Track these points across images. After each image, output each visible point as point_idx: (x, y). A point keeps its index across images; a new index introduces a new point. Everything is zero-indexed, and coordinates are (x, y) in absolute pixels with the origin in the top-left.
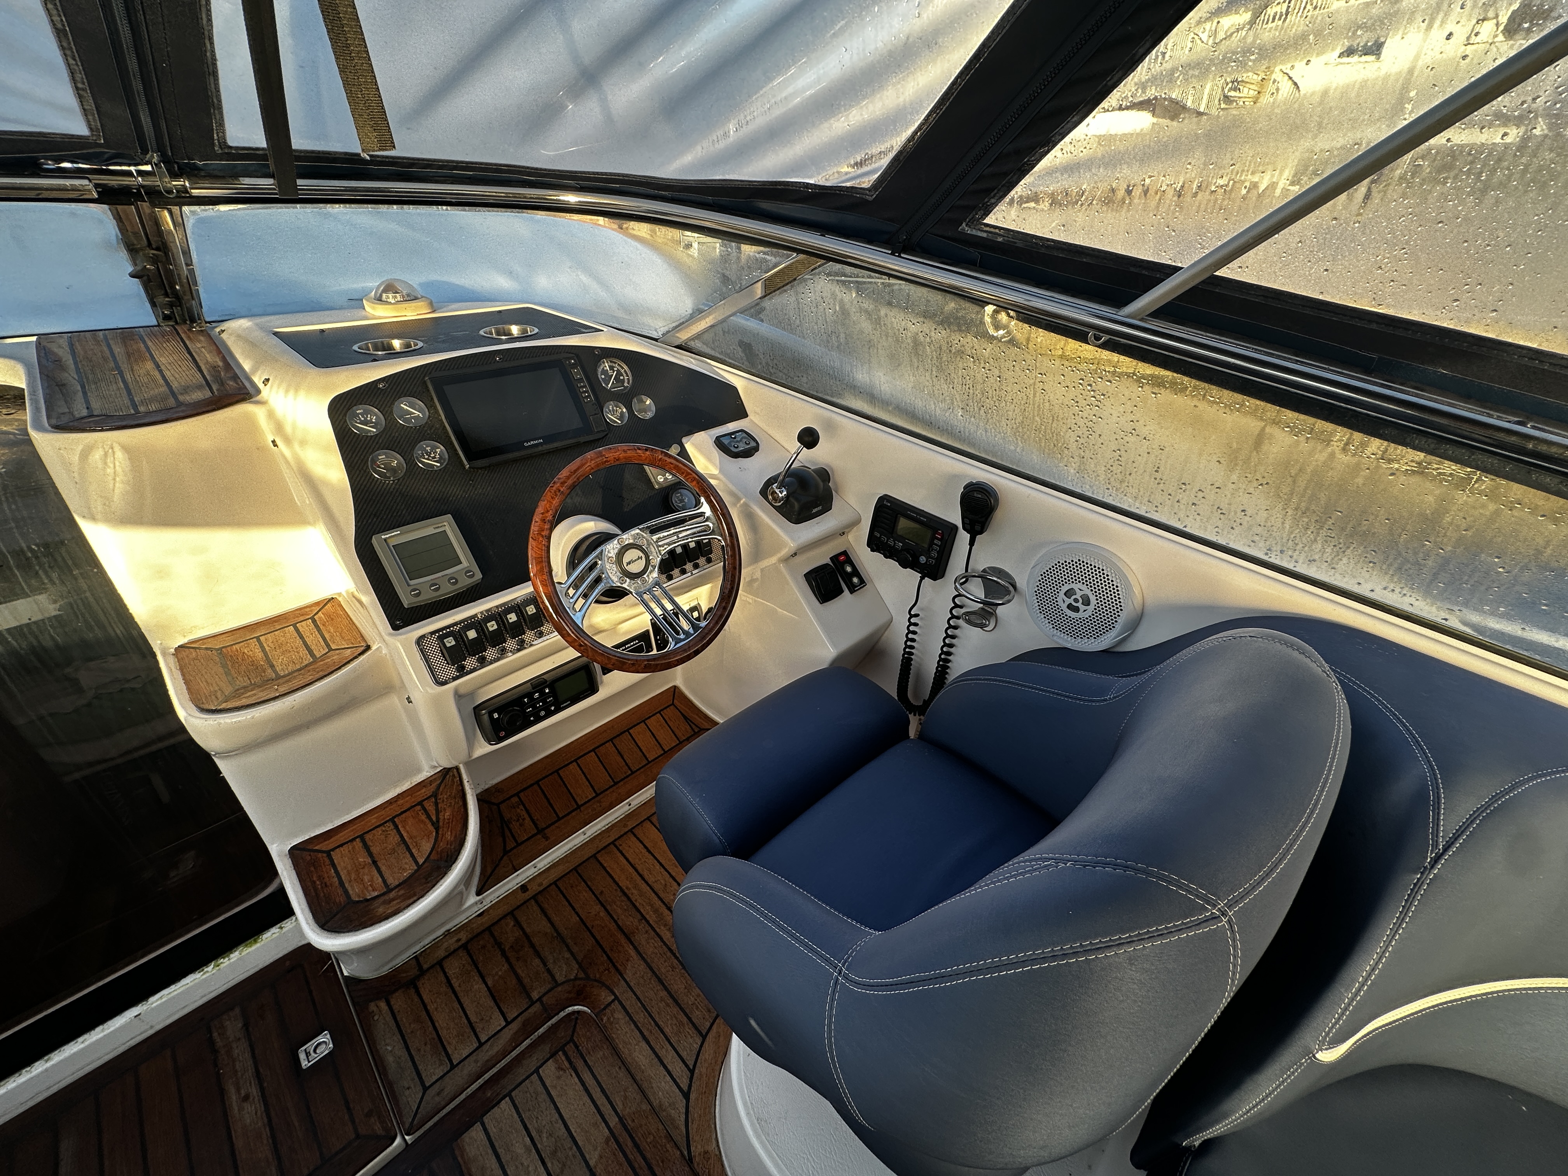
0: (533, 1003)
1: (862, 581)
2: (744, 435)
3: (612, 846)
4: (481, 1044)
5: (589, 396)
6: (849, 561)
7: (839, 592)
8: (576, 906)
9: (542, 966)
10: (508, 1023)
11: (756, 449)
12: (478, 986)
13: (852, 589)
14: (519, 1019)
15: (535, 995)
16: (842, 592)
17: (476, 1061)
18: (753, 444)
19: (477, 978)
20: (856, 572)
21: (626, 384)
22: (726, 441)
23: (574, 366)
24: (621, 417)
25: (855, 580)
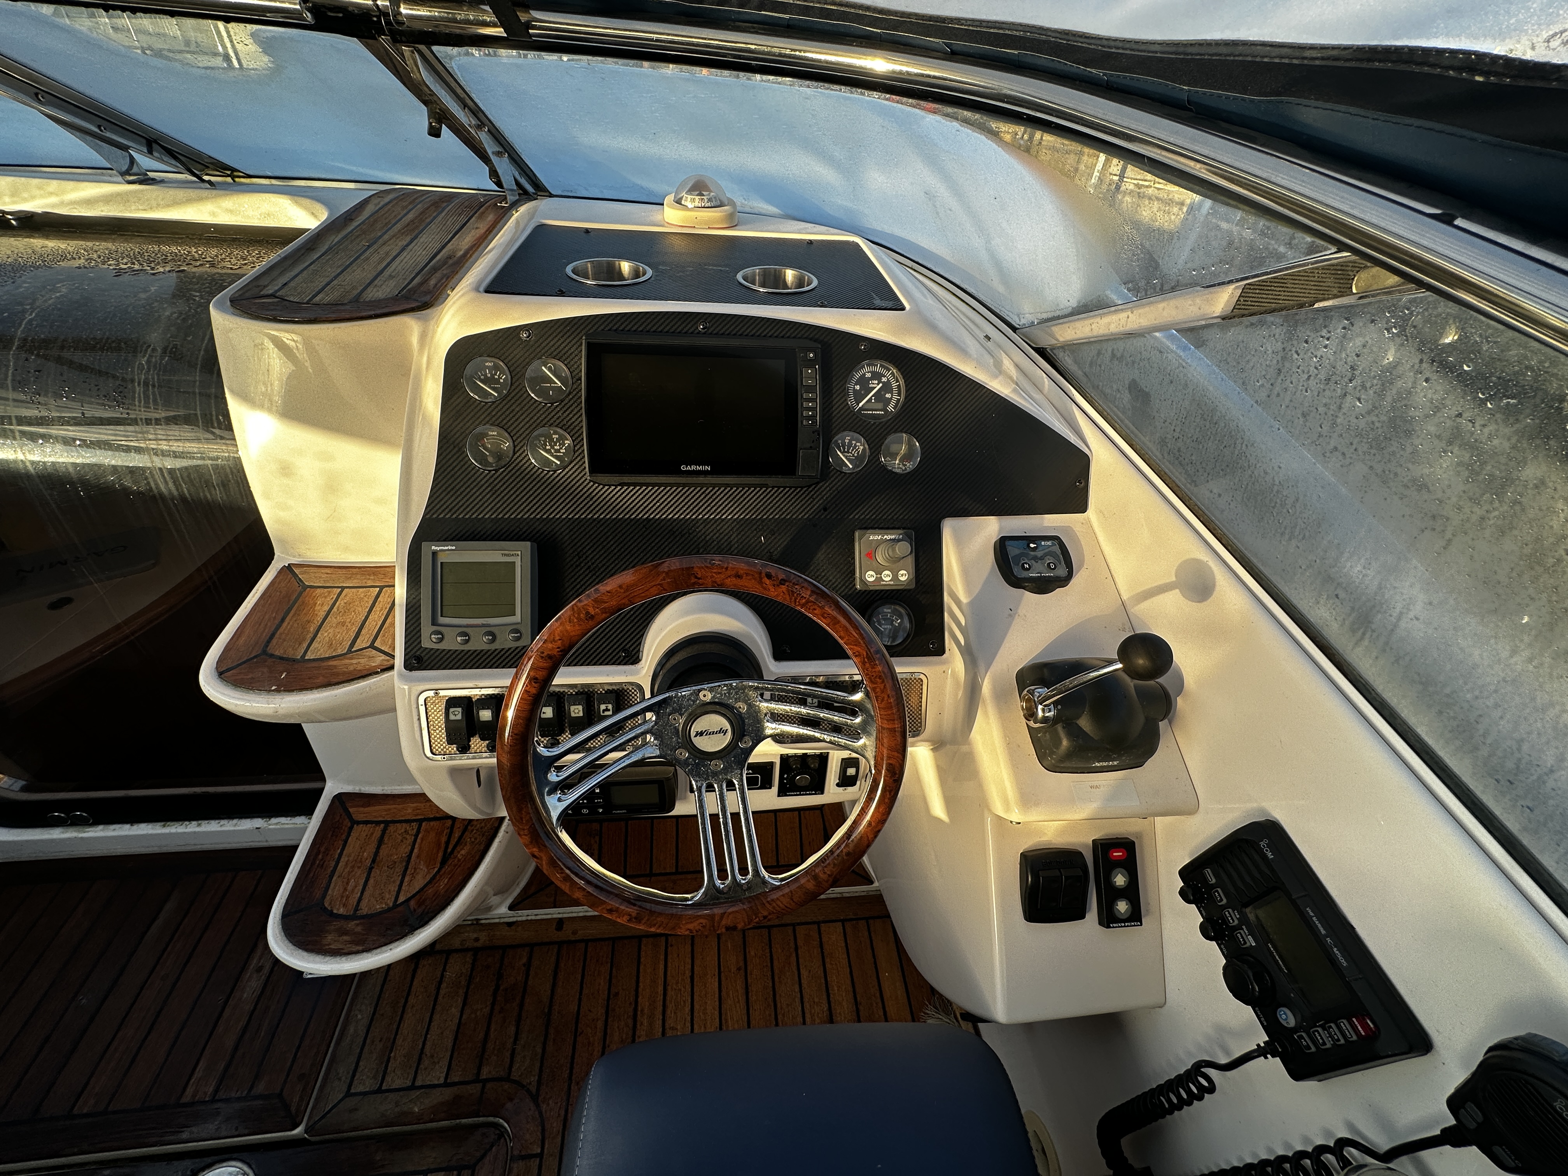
0: (477, 1080)
1: (1135, 917)
2: (1057, 549)
3: (663, 939)
4: (413, 1087)
5: (813, 417)
6: (1130, 865)
7: (1077, 913)
8: (585, 991)
9: (512, 1040)
10: (446, 1085)
11: (1064, 581)
12: (455, 1011)
13: (1108, 919)
14: (456, 1088)
15: (485, 1073)
16: (1082, 916)
17: (397, 1104)
18: (1062, 572)
19: (460, 1001)
20: (1132, 892)
21: (890, 408)
22: (1013, 550)
23: (810, 364)
24: (856, 461)
25: (1122, 907)
